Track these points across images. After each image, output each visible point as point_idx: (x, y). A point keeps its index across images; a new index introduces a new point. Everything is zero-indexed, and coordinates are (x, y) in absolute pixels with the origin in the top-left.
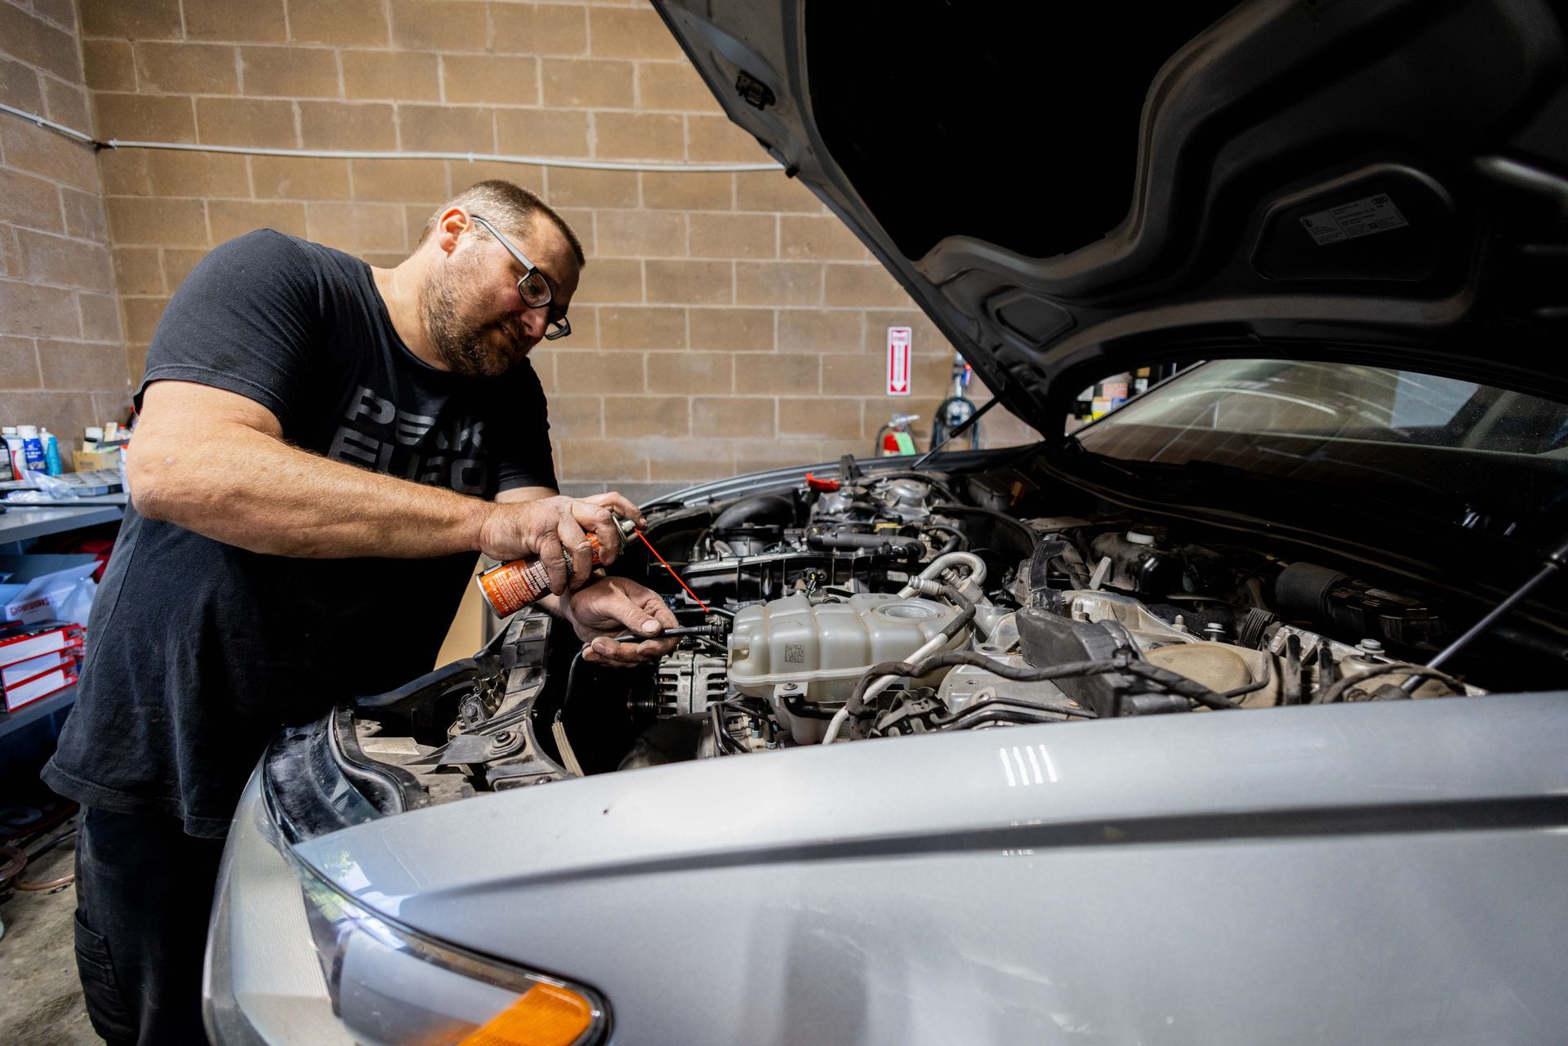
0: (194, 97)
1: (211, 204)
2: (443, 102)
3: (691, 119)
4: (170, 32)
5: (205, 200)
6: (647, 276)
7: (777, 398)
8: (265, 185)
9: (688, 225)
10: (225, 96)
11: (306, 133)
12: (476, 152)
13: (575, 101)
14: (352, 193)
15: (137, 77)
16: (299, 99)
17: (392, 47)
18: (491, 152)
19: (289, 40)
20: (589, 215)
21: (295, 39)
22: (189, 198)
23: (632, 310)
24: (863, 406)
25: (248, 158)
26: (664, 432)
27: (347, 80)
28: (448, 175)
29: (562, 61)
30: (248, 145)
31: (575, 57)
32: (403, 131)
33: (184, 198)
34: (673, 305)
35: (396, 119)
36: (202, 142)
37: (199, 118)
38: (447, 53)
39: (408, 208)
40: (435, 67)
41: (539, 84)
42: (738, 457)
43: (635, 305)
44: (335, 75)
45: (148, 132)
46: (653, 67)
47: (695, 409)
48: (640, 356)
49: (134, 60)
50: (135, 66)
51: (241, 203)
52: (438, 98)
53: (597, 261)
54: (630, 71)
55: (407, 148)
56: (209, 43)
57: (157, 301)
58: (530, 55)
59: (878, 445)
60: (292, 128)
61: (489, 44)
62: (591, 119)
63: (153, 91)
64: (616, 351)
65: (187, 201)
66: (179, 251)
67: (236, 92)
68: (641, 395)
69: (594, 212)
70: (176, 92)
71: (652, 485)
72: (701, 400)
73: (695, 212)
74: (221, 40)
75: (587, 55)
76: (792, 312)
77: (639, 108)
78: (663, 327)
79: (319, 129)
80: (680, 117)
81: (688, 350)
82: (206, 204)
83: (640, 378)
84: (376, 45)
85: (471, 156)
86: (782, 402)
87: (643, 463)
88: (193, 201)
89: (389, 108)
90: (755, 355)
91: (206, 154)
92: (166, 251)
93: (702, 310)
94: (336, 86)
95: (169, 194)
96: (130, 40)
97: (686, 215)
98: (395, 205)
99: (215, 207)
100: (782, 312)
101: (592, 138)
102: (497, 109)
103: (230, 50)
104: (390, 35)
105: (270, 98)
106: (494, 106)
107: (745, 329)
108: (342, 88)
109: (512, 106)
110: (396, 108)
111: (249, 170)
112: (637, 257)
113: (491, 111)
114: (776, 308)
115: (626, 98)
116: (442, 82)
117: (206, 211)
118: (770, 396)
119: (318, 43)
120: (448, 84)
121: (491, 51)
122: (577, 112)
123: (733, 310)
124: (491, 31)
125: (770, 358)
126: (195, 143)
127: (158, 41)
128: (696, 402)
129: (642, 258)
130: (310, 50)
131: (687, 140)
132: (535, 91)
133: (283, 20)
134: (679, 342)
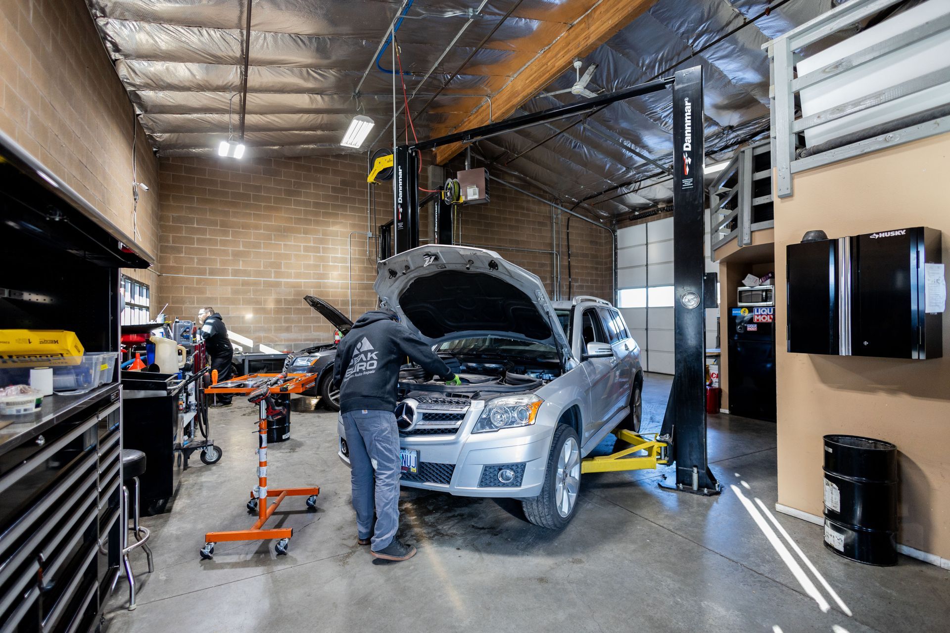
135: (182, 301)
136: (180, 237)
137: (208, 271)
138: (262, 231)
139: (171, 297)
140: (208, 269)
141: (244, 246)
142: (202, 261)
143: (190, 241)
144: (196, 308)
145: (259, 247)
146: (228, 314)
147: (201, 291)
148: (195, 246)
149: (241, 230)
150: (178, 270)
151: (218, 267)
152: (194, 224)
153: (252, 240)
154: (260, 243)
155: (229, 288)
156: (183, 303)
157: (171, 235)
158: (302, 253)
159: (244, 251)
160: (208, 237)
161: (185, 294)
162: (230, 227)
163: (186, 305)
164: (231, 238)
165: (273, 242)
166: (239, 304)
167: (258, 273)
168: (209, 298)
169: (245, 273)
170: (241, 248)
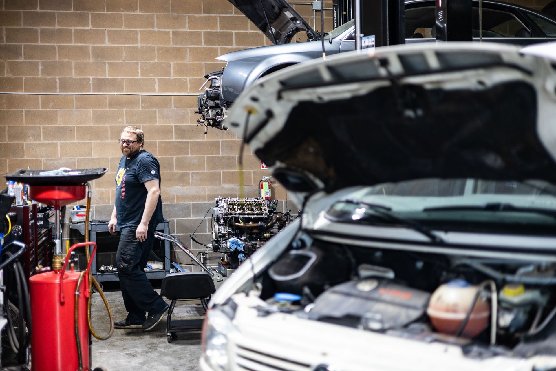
0: (24, 77)
1: (26, 111)
2: (107, 77)
3: (190, 79)
4: (18, 58)
5: (24, 110)
6: (175, 130)
7: (221, 171)
8: (44, 105)
9: (189, 113)
10: (34, 77)
11: (60, 88)
12: (117, 92)
13: (151, 75)
14: (74, 106)
15: (5, 72)
16: (59, 77)
17: (91, 60)
18: (123, 92)
19: (57, 59)
20: (155, 111)
21: (59, 59)
22: (18, 109)
23: (170, 142)
24: (252, 173)
25: (40, 96)
26: (181, 185)
27: (75, 71)
28: (108, 99)
29: (147, 63)
30: (41, 92)
31: (151, 62)
32: (93, 86)
33: (17, 109)
34: (184, 140)
35: (91, 82)
36: (25, 91)
37: (25, 85)
38: (109, 62)
39: (93, 110)
40: (105, 66)
41: (139, 70)
42: (208, 193)
43: (171, 141)
44: (72, 69)
45: (7, 89)
46: (177, 64)
47: (192, 176)
48: (173, 158)
49: (5, 67)
50: (5, 68)
51: (36, 110)
52: (106, 76)
53: (158, 126)
54: (170, 65)
55: (94, 90)
56: (30, 61)
57: (3, 144)
58: (137, 61)
59: (259, 187)
60: (56, 86)
61: (123, 59)
62: (157, 81)
63: (11, 76)
64: (164, 156)
65: (18, 110)
66: (13, 127)
67: (38, 75)
68: (172, 172)
69: (157, 110)
70: (18, 76)
71: (176, 204)
72: (194, 173)
73: (192, 109)
74: (35, 59)
75: (156, 61)
76: (226, 141)
77: (172, 77)
78: (180, 148)
79: (64, 87)
80: (186, 79)
81: (189, 156)
82: (24, 111)
83: (173, 166)
84: (86, 60)
85: (116, 93)
86: (223, 172)
87: (173, 197)
88: (20, 110)
89: (89, 79)
90: (213, 156)
91: (26, 95)
92: (8, 127)
93: (194, 141)
94: (72, 73)
95: (12, 108)
96: (5, 60)
97: (189, 110)
98: (89, 110)
99: (27, 112)
100: (222, 141)
101: (157, 87)
102: (125, 78)
103: (37, 63)
104: (91, 57)
105: (49, 77)
106: (124, 77)
107: (209, 148)
108: (74, 73)
109: (130, 77)
110: (91, 79)
111: (40, 100)
112: (172, 124)
113: (123, 78)
114: (220, 140)
115: (168, 74)
116: (107, 70)
117: (24, 114)
118: (220, 171)
119: (67, 60)
120: (109, 71)
121: (124, 61)
122: (152, 78)
123: (205, 141)
124: (124, 55)
125: (219, 157)
126: (23, 92)
127: (14, 60)
128: (192, 173)
129: (173, 125)
130: (63, 62)
131: (189, 86)
132: (138, 73)
133: (56, 53)
134: (186, 153)
135: (21, 134)
136: (17, 30)
137: (58, 85)
138: (138, 12)
139: (7, 128)
140: (58, 81)
141: (110, 40)
142: (49, 68)
143: (31, 35)
144: (42, 145)
145: (135, 40)
146: (90, 154)
147: (50, 118)
148: (39, 43)
149: (106, 12)
150: (15, 84)
151: (74, 77)
152: (36, 8)
153: (123, 28)
154: (137, 32)
155: (90, 112)
156: (25, 137)
157: (4, 28)
158: (203, 46)
159: (111, 48)
160: (57, 27)
161: (27, 123)
162: (89, 9)
163: (28, 142)
164: (90, 27)
165: (156, 29)
166: (106, 138)
167: (134, 84)
168: (60, 128)
169: (114, 84)
170: (107, 44)
